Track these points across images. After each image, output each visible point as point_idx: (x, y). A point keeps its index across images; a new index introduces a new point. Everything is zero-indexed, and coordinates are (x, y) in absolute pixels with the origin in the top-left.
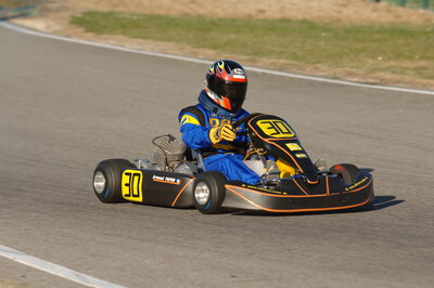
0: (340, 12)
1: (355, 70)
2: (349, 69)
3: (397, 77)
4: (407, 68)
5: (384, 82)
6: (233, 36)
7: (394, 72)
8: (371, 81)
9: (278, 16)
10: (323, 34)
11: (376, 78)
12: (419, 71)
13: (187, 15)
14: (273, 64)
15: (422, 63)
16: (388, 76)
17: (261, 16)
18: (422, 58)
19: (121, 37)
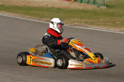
0: (69, 6)
1: (68, 22)
2: (66, 22)
3: (79, 24)
4: (83, 21)
5: (75, 25)
6: (36, 12)
7: (79, 23)
8: (72, 25)
9: (51, 6)
10: (62, 12)
11: (74, 24)
12: (86, 22)
13: (25, 6)
14: (46, 20)
15: (88, 20)
16: (77, 23)
17: (47, 6)
18: (88, 19)
19: (4, 12)
